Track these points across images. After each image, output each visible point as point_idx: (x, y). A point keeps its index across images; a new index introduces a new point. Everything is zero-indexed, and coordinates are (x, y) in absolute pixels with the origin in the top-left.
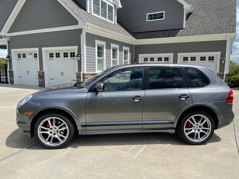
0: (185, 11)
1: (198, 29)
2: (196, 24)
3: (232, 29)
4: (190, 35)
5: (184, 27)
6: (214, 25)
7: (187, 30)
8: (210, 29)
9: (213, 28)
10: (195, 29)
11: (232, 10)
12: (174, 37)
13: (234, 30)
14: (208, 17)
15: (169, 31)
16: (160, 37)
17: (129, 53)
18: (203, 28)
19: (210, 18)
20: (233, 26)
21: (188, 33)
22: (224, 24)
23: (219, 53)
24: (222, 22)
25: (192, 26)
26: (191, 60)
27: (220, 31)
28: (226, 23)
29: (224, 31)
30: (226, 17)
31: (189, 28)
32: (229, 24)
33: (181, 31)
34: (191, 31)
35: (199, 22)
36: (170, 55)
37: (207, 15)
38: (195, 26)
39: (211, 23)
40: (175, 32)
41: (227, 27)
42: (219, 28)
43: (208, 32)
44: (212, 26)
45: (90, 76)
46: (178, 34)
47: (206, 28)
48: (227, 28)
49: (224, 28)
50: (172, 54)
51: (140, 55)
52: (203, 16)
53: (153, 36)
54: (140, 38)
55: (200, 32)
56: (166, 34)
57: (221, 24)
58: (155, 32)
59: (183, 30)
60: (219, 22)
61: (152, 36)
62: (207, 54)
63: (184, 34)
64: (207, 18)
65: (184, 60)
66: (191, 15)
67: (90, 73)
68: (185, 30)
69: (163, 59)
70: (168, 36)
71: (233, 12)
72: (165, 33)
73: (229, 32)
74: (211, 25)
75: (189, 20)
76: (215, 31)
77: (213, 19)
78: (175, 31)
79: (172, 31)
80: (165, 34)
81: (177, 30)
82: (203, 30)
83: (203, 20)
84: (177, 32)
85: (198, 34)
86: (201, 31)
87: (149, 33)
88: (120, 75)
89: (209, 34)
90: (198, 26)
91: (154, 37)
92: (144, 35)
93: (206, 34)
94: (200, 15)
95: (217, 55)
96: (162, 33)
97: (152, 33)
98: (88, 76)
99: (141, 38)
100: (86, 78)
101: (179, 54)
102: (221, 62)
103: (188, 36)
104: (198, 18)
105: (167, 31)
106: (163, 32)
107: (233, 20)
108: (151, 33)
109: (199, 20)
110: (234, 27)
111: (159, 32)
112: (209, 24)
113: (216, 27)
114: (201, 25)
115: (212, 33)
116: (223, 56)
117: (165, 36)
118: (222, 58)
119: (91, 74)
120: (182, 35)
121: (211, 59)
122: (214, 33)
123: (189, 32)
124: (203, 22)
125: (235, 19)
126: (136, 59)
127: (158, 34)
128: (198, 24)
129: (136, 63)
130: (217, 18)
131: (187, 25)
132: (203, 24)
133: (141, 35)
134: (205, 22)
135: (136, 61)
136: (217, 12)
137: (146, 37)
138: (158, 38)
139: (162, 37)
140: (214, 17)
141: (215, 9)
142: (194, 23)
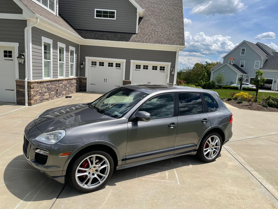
0: (138, 14)
1: (151, 36)
2: (148, 31)
3: (181, 41)
4: (143, 42)
5: (137, 32)
6: (165, 35)
7: (140, 36)
8: (162, 38)
9: (164, 37)
10: (148, 36)
11: (180, 22)
12: (127, 41)
13: (183, 43)
14: (159, 25)
15: (121, 34)
16: (111, 39)
17: (74, 54)
18: (155, 37)
19: (161, 27)
20: (182, 38)
21: (141, 40)
22: (174, 35)
23: (170, 64)
24: (172, 32)
25: (144, 32)
26: (144, 68)
27: (171, 42)
28: (176, 34)
29: (174, 42)
30: (175, 28)
31: (142, 34)
32: (178, 36)
33: (134, 36)
34: (144, 37)
35: (151, 29)
36: (123, 62)
37: (158, 23)
38: (147, 32)
39: (162, 32)
40: (128, 36)
41: (177, 38)
42: (170, 39)
43: (160, 41)
44: (164, 36)
45: (37, 84)
46: (131, 39)
47: (158, 37)
48: (177, 40)
49: (175, 39)
50: (125, 61)
51: (87, 58)
52: (154, 23)
53: (103, 37)
54: (87, 37)
55: (153, 41)
56: (119, 37)
57: (172, 35)
58: (105, 33)
59: (135, 35)
60: (170, 33)
61: (101, 37)
62: (159, 64)
63: (138, 40)
64: (158, 27)
65: (137, 68)
66: (143, 20)
67: (37, 80)
68: (138, 36)
69: (114, 65)
70: (120, 40)
71: (181, 24)
72: (117, 36)
73: (179, 44)
74: (162, 34)
75: (141, 25)
76: (167, 42)
77: (163, 28)
78: (128, 35)
79: (124, 34)
81: (130, 35)
82: (155, 38)
83: (154, 28)
84: (129, 36)
85: (151, 42)
86: (154, 39)
87: (98, 33)
88: (66, 82)
89: (161, 44)
90: (150, 34)
91: (105, 39)
92: (92, 34)
93: (159, 43)
94: (151, 21)
95: (167, 65)
96: (114, 35)
97: (102, 33)
98: (35, 84)
99: (89, 38)
100: (32, 88)
101: (132, 61)
102: (171, 73)
103: (142, 42)
104: (149, 25)
105: (119, 34)
106: (114, 34)
107: (181, 32)
108: (100, 33)
109: (151, 27)
110: (183, 40)
111: (109, 34)
112: (160, 33)
113: (167, 38)
114: (153, 33)
115: (164, 43)
116: (173, 67)
117: (117, 40)
118: (172, 69)
119: (37, 83)
120: (135, 41)
121: (162, 68)
122: (166, 43)
123: (143, 39)
125: (183, 32)
126: (83, 62)
127: (109, 35)
128: (150, 31)
129: (82, 66)
130: (167, 27)
131: (139, 30)
132: (155, 31)
133: (89, 34)
134: (156, 30)
135: (82, 64)
136: (166, 21)
137: (94, 37)
138: (110, 40)
139: (114, 39)
140: (164, 26)
141: (164, 17)
142: (146, 29)
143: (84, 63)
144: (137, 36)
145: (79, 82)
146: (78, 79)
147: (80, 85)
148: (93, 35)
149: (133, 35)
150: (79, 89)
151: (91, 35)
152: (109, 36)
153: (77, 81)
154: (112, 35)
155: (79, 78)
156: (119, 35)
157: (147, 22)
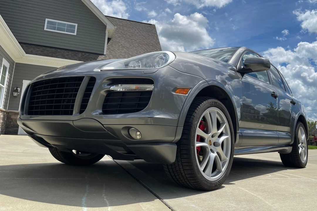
5: (105, 53)
7: (109, 58)
11: (157, 48)
15: (83, 54)
16: (69, 58)
17: (7, 73)
25: (115, 54)
31: (112, 56)
35: (123, 51)
37: (131, 46)
38: (119, 55)
40: (94, 57)
46: (98, 59)
52: (126, 45)
53: (57, 55)
54: (30, 53)
56: (80, 56)
58: (59, 50)
59: (103, 56)
64: (131, 50)
66: (111, 41)
68: (107, 57)
70: (82, 60)
75: (109, 47)
77: (139, 52)
78: (92, 55)
79: (87, 54)
80: (78, 56)
81: (96, 55)
83: (127, 51)
84: (95, 57)
87: (48, 49)
91: (59, 57)
92: (38, 49)
94: (122, 44)
96: (72, 54)
97: (53, 50)
99: (33, 53)
104: (120, 47)
105: (80, 53)
106: (73, 52)
108: (51, 50)
109: (123, 50)
111: (66, 52)
114: (126, 56)
117: (78, 59)
124: (129, 53)
126: (17, 88)
127: (64, 53)
128: (122, 54)
129: (15, 94)
130: (143, 52)
131: (108, 52)
132: (128, 55)
133: (33, 48)
134: (130, 54)
135: (16, 91)
136: (141, 46)
137: (41, 53)
138: (66, 59)
139: (73, 59)
140: (139, 50)
141: (138, 41)
142: (116, 52)
143: (19, 89)
144: (105, 57)
145: (6, 119)
146: (5, 113)
147: (6, 124)
148: (40, 51)
149: (100, 56)
150: (4, 131)
151: (36, 50)
152: (65, 55)
153: (4, 115)
154: (70, 54)
155: (8, 113)
156: (80, 55)
157: (118, 44)
